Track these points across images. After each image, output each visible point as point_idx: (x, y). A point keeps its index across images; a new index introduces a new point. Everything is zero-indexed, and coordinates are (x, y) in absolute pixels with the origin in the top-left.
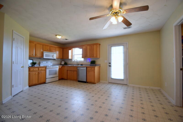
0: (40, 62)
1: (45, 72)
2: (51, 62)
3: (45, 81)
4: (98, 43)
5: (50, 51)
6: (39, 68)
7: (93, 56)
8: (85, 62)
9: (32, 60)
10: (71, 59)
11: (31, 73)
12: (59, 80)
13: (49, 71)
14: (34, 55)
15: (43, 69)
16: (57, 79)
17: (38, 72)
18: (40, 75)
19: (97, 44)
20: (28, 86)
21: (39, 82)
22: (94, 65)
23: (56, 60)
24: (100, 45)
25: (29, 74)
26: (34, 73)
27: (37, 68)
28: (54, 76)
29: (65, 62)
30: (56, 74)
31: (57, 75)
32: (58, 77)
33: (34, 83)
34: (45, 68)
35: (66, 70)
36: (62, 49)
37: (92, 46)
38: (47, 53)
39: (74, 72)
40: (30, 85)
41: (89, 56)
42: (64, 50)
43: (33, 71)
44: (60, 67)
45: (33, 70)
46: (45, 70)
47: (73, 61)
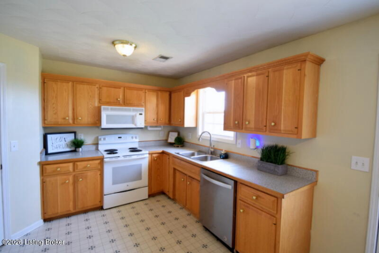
0: (98, 137)
1: (99, 173)
2: (132, 138)
3: (102, 201)
4: (307, 55)
5: (126, 103)
6: (78, 163)
7: (275, 129)
8: (239, 146)
9: (75, 133)
10: (194, 129)
11: (48, 179)
12: (151, 195)
13: (114, 169)
14: (71, 121)
15: (89, 164)
16: (144, 193)
17: (74, 176)
18: (81, 185)
19: (300, 61)
20: (42, 221)
21: (80, 207)
22: (280, 168)
23: (149, 129)
24: (320, 61)
25: (43, 183)
26: (59, 179)
27: (71, 165)
28: (132, 185)
29: (179, 134)
30: (139, 177)
31: (145, 180)
32: (147, 188)
33: (60, 210)
34: (99, 161)
35: (172, 166)
36: (167, 95)
37: (271, 75)
38: (112, 109)
39: (190, 183)
40: (47, 217)
41: (252, 125)
42: (173, 95)
43: (56, 173)
44: (154, 155)
45: (54, 171)
46: (99, 167)
47: (200, 133)
